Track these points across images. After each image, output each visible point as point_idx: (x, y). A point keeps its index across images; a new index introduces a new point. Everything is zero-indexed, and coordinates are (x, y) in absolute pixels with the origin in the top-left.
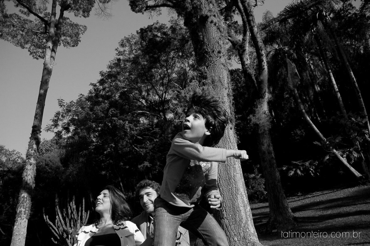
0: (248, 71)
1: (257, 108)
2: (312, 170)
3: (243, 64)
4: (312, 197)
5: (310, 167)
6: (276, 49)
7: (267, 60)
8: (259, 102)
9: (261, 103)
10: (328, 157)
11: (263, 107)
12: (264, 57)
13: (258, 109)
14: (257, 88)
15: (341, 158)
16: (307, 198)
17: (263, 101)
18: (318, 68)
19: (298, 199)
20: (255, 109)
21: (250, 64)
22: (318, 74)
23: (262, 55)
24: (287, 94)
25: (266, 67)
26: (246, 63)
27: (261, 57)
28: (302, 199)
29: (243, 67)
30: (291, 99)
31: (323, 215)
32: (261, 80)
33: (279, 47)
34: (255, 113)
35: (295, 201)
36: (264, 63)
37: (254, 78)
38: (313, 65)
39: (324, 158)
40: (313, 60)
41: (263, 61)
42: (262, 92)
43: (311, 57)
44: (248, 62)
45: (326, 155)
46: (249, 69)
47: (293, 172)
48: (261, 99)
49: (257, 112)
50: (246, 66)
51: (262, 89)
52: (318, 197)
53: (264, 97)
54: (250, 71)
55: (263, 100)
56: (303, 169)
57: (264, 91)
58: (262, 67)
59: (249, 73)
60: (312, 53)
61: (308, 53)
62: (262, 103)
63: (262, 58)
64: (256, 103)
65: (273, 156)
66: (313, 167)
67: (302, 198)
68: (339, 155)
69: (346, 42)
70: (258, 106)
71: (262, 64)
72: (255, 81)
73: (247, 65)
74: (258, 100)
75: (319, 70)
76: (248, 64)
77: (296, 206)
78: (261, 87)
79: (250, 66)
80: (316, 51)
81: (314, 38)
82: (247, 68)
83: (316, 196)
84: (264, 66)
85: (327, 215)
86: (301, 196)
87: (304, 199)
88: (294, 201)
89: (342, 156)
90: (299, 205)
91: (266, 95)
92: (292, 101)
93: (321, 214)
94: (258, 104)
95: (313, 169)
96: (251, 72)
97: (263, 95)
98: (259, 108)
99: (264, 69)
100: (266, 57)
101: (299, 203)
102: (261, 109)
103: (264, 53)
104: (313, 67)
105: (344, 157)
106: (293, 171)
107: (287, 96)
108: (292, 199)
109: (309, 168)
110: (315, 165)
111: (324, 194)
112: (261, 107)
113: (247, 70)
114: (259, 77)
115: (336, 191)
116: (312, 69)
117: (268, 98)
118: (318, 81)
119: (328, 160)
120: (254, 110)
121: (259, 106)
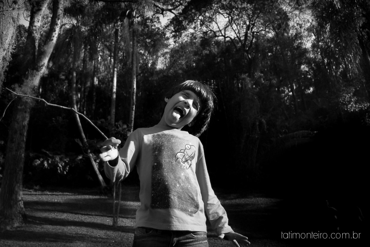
0: (34, 34)
1: (27, 79)
2: (60, 166)
3: (32, 23)
4: (50, 195)
5: (59, 163)
6: (74, 25)
7: (59, 32)
8: (32, 74)
9: (33, 75)
10: (80, 157)
11: (34, 81)
12: (58, 27)
13: (27, 81)
14: (36, 57)
15: (94, 163)
16: (45, 194)
17: (37, 75)
18: (104, 62)
19: (35, 193)
20: (25, 79)
21: (40, 28)
22: (102, 68)
23: (57, 24)
24: (63, 75)
25: (55, 39)
26: (36, 24)
27: (55, 26)
28: (39, 195)
29: (29, 27)
30: (65, 82)
31: (56, 219)
32: (43, 51)
33: (77, 23)
34: (23, 84)
35: (31, 195)
36: (55, 34)
37: (37, 44)
38: (101, 57)
39: (77, 157)
40: (103, 52)
41: (55, 31)
42: (39, 64)
43: (103, 49)
44: (38, 24)
45: (79, 155)
46: (36, 33)
47: (40, 162)
48: (35, 71)
49: (25, 84)
50: (34, 28)
51: (41, 60)
52: (56, 197)
53: (39, 70)
54: (36, 35)
55: (37, 73)
56: (51, 162)
57: (43, 63)
58: (51, 37)
59: (34, 36)
60: (106, 46)
61: (102, 43)
62: (35, 76)
63: (56, 28)
64: (28, 73)
65: (25, 139)
66: (62, 164)
67: (40, 193)
68: (93, 160)
69: (140, 50)
70: (28, 77)
71: (52, 34)
72: (37, 48)
73: (35, 26)
74: (32, 71)
75: (104, 65)
76: (37, 27)
77: (30, 201)
78: (41, 58)
79: (39, 30)
80: (110, 45)
81: (114, 32)
82: (34, 30)
83: (55, 195)
84: (54, 37)
85: (60, 219)
86: (39, 190)
87: (41, 195)
88: (29, 195)
89: (95, 161)
90: (33, 200)
91: (42, 68)
92: (66, 84)
93: (55, 216)
94: (29, 75)
95: (62, 165)
96: (37, 37)
97: (40, 68)
98: (29, 80)
99: (53, 40)
100: (60, 29)
101: (35, 198)
102: (31, 82)
103: (60, 23)
104: (100, 59)
105: (97, 162)
106: (40, 160)
107: (63, 77)
108: (29, 191)
109: (57, 164)
110: (66, 161)
111: (64, 195)
112: (33, 80)
113: (33, 32)
114: (43, 46)
115: (77, 195)
116: (98, 60)
117: (43, 73)
118: (99, 75)
119: (80, 160)
120: (22, 79)
121: (30, 78)
